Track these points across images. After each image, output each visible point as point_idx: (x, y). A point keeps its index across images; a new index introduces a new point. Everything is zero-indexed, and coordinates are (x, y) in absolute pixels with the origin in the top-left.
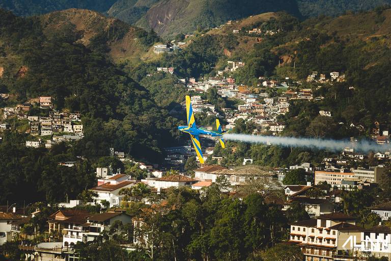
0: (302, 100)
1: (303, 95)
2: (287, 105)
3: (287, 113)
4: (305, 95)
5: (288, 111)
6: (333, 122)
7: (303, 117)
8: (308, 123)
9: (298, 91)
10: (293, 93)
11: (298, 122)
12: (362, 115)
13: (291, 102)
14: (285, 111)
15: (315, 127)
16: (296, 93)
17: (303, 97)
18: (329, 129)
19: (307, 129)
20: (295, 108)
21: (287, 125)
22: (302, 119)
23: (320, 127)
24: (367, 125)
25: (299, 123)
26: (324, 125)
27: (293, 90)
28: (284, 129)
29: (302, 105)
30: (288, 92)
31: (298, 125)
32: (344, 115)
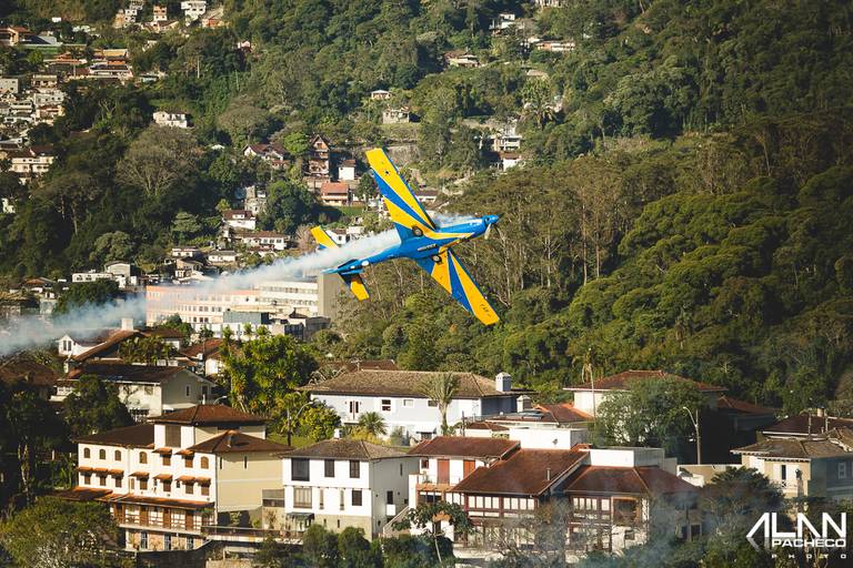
0: (102, 81)
1: (103, 67)
2: (60, 96)
3: (59, 121)
4: (109, 67)
5: (60, 114)
6: (193, 145)
7: (105, 130)
8: (122, 150)
9: (89, 55)
10: (74, 62)
11: (92, 145)
12: (277, 124)
13: (70, 89)
14: (52, 114)
15: (141, 162)
16: (84, 61)
17: (106, 74)
18: (183, 163)
19: (119, 166)
20: (82, 105)
21: (61, 155)
22: (103, 137)
23: (156, 160)
24: (292, 153)
25: (95, 148)
26: (168, 153)
27: (75, 54)
28: (51, 167)
29: (103, 95)
30: (60, 59)
31: (94, 154)
32: (224, 123)
